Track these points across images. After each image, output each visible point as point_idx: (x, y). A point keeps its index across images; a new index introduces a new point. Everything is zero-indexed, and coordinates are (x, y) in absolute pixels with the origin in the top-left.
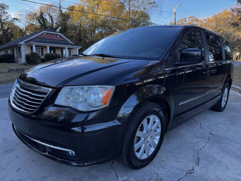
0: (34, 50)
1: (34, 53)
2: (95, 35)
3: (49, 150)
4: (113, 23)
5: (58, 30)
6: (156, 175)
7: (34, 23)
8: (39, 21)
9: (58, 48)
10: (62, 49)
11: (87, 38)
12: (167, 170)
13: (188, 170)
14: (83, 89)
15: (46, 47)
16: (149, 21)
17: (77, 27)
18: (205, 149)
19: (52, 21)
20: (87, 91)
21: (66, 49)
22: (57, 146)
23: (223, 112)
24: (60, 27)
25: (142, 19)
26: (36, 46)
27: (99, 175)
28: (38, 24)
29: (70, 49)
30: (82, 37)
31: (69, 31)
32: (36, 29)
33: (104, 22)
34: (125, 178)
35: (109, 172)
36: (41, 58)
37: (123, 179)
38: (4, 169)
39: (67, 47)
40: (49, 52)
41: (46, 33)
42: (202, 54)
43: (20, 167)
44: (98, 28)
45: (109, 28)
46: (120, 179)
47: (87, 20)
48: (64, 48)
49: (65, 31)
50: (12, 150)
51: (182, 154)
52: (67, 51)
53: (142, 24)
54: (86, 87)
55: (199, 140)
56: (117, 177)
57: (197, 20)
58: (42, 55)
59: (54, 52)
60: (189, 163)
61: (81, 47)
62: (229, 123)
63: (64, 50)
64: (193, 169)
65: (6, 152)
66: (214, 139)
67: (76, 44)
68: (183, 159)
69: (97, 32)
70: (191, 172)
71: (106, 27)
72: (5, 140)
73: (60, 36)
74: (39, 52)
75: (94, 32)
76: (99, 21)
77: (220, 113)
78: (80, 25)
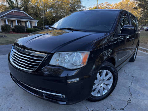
0: (7, 23)
1: (7, 25)
2: (47, 13)
3: (45, 94)
4: (59, 5)
5: (22, 9)
6: (110, 106)
7: (5, 4)
8: (8, 3)
9: (23, 21)
10: (26, 22)
11: (41, 15)
12: (115, 101)
13: (127, 101)
14: (68, 54)
15: (15, 21)
16: (81, 4)
17: (35, 7)
18: (132, 86)
19: (17, 3)
20: (71, 55)
21: (29, 22)
22: (48, 92)
23: (134, 62)
24: (23, 7)
25: (77, 3)
26: (8, 20)
27: (75, 108)
28: (8, 5)
29: (31, 22)
30: (38, 14)
31: (29, 10)
32: (6, 8)
33: (53, 5)
34: (92, 109)
35: (81, 105)
36: (12, 28)
37: (91, 110)
38: (10, 109)
39: (29, 21)
40: (17, 24)
41: (14, 11)
42: (135, 28)
43: (21, 106)
44: (49, 8)
45: (56, 9)
46: (89, 110)
47: (42, 3)
48: (27, 22)
49: (27, 10)
50: (12, 94)
51: (120, 90)
52: (29, 23)
53: (77, 6)
54: (70, 53)
55: (127, 81)
56: (87, 108)
57: (110, 5)
58: (13, 26)
59: (21, 24)
60: (127, 96)
61: (39, 21)
62: (140, 69)
63: (27, 23)
64: (130, 100)
65: (8, 96)
66: (135, 80)
67: (35, 19)
68: (122, 93)
69: (48, 11)
70: (129, 102)
71: (54, 7)
72: (4, 87)
73: (24, 13)
74: (10, 24)
75: (46, 11)
76: (49, 4)
77: (133, 63)
78: (37, 6)
